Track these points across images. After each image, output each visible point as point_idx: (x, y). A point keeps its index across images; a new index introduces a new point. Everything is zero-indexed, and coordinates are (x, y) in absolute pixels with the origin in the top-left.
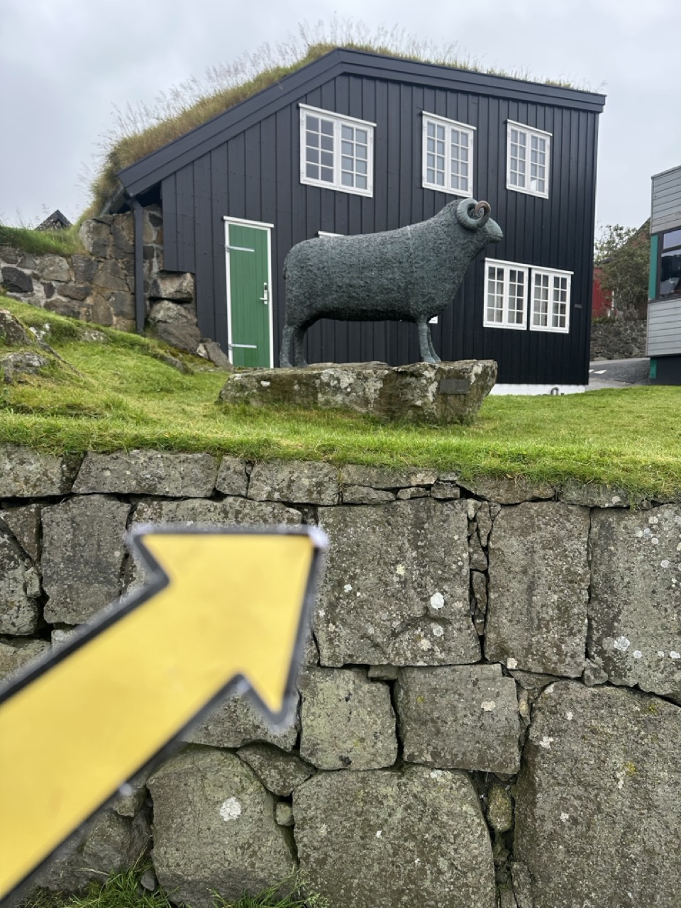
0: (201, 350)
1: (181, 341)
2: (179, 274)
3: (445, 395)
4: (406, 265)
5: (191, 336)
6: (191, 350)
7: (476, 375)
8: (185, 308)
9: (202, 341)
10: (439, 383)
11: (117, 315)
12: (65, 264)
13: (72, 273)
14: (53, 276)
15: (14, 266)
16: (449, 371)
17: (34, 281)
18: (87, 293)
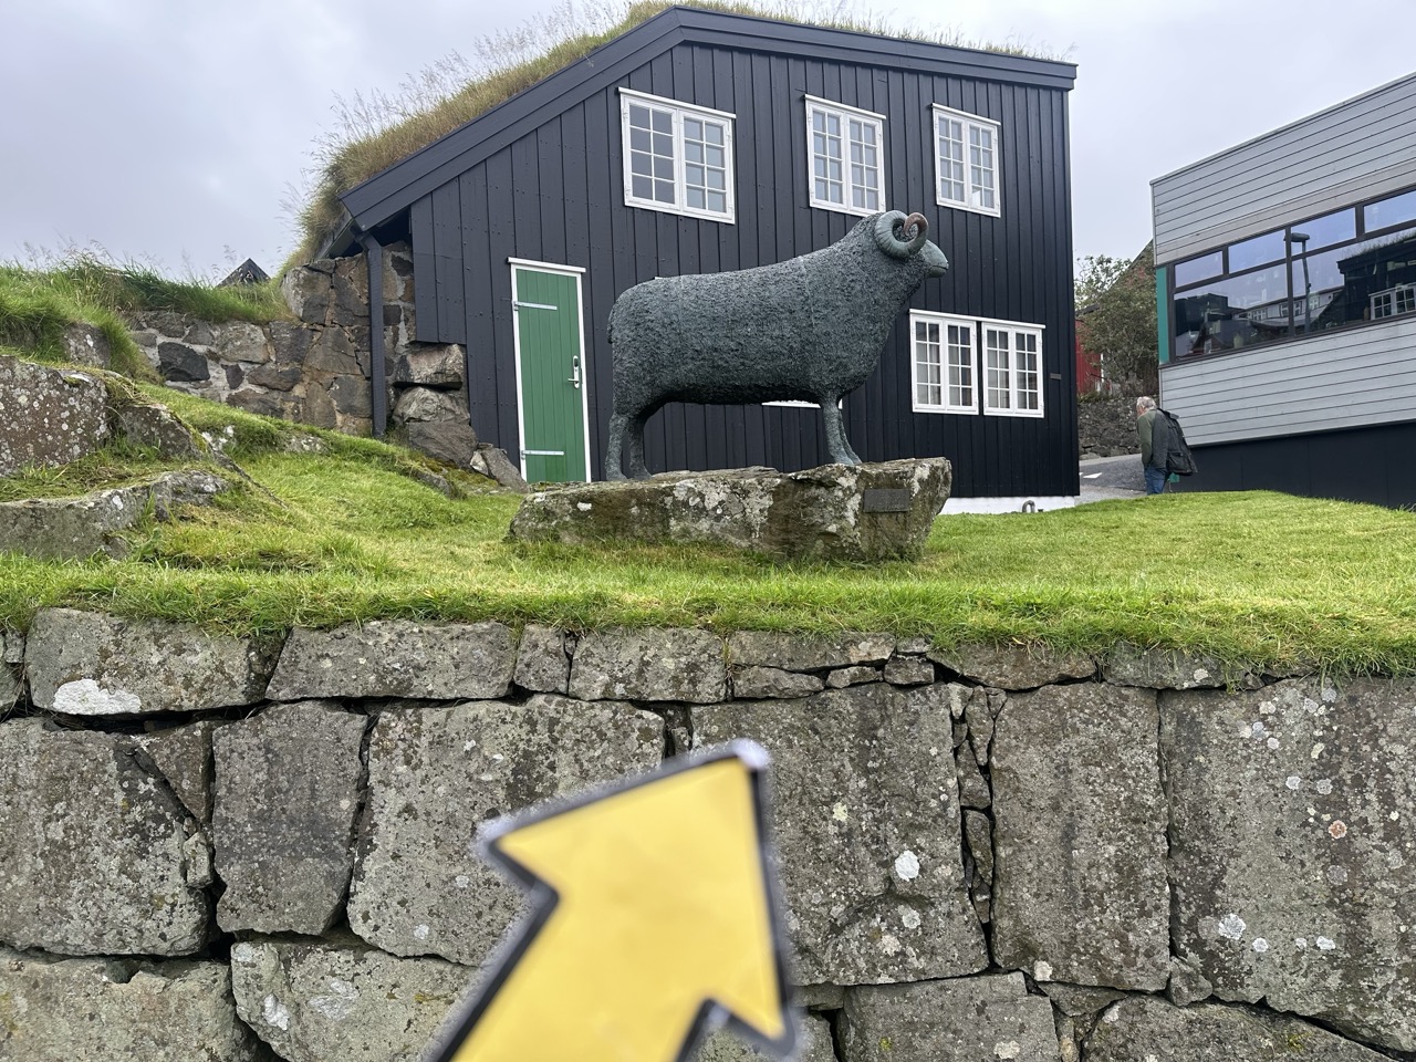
0: (478, 462)
1: (445, 449)
2: (440, 346)
3: (873, 514)
4: (801, 315)
5: (461, 440)
6: (461, 462)
7: (921, 481)
8: (451, 398)
9: (478, 448)
10: (863, 495)
11: (343, 412)
12: (259, 335)
13: (271, 349)
14: (241, 355)
15: (178, 341)
16: (878, 476)
17: (210, 363)
18: (295, 379)
